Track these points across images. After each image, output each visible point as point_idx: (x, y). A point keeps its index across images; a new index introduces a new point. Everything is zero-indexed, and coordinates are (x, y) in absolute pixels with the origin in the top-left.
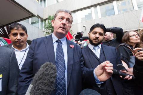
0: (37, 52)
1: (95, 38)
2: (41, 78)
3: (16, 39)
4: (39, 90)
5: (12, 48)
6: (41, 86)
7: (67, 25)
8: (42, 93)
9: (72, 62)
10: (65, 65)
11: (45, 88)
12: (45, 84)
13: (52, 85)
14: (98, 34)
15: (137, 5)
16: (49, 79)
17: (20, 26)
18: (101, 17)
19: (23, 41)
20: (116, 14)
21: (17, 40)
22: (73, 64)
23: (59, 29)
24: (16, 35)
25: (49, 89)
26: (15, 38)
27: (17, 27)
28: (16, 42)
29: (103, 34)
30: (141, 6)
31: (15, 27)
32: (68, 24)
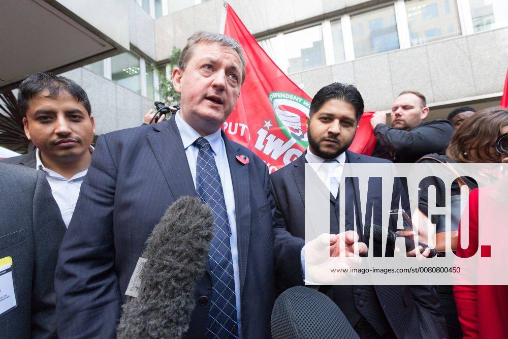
0: (130, 181)
1: (326, 135)
2: (167, 240)
3: (53, 133)
4: (162, 269)
5: (38, 168)
6: (169, 259)
7: (230, 88)
8: (172, 277)
9: (247, 209)
10: (228, 221)
11: (181, 266)
12: (180, 256)
13: (201, 257)
14: (337, 122)
15: (473, 18)
16: (189, 243)
17: (62, 85)
18: (353, 59)
19: (79, 141)
20: (402, 48)
21: (55, 138)
22: (252, 214)
23: (200, 102)
24: (49, 119)
25: (192, 267)
26: (49, 129)
27: (50, 88)
28: (54, 144)
29: (353, 121)
30: (485, 20)
31: (42, 87)
32: (233, 86)
